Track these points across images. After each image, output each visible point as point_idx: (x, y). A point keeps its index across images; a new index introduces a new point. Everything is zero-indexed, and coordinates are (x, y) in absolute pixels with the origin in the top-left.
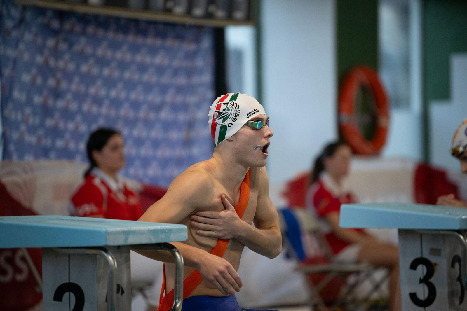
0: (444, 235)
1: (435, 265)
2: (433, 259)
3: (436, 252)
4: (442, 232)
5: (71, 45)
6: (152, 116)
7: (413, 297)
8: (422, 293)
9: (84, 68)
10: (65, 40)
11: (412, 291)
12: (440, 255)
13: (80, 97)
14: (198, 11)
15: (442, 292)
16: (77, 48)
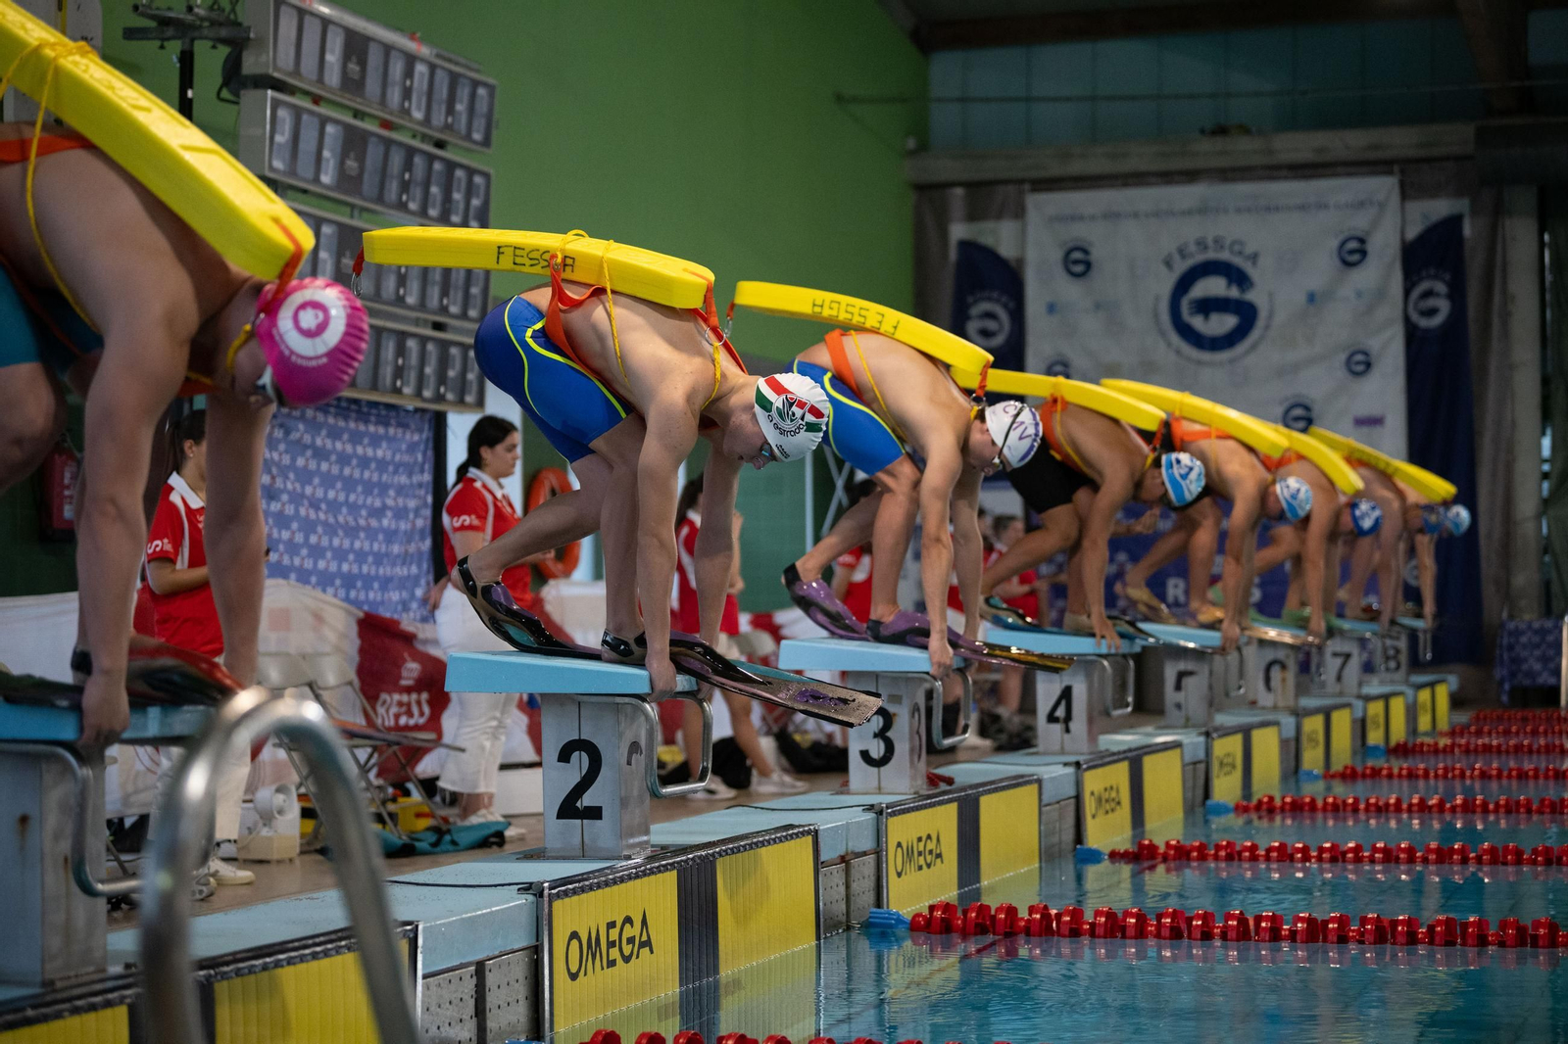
0: (908, 679)
1: (894, 715)
2: (891, 709)
3: (896, 699)
4: (910, 675)
5: (287, 433)
6: (374, 523)
7: (865, 755)
8: (877, 749)
9: (300, 462)
10: (281, 426)
11: (864, 749)
12: (900, 703)
13: (297, 498)
14: (427, 393)
15: (902, 748)
16: (295, 436)
